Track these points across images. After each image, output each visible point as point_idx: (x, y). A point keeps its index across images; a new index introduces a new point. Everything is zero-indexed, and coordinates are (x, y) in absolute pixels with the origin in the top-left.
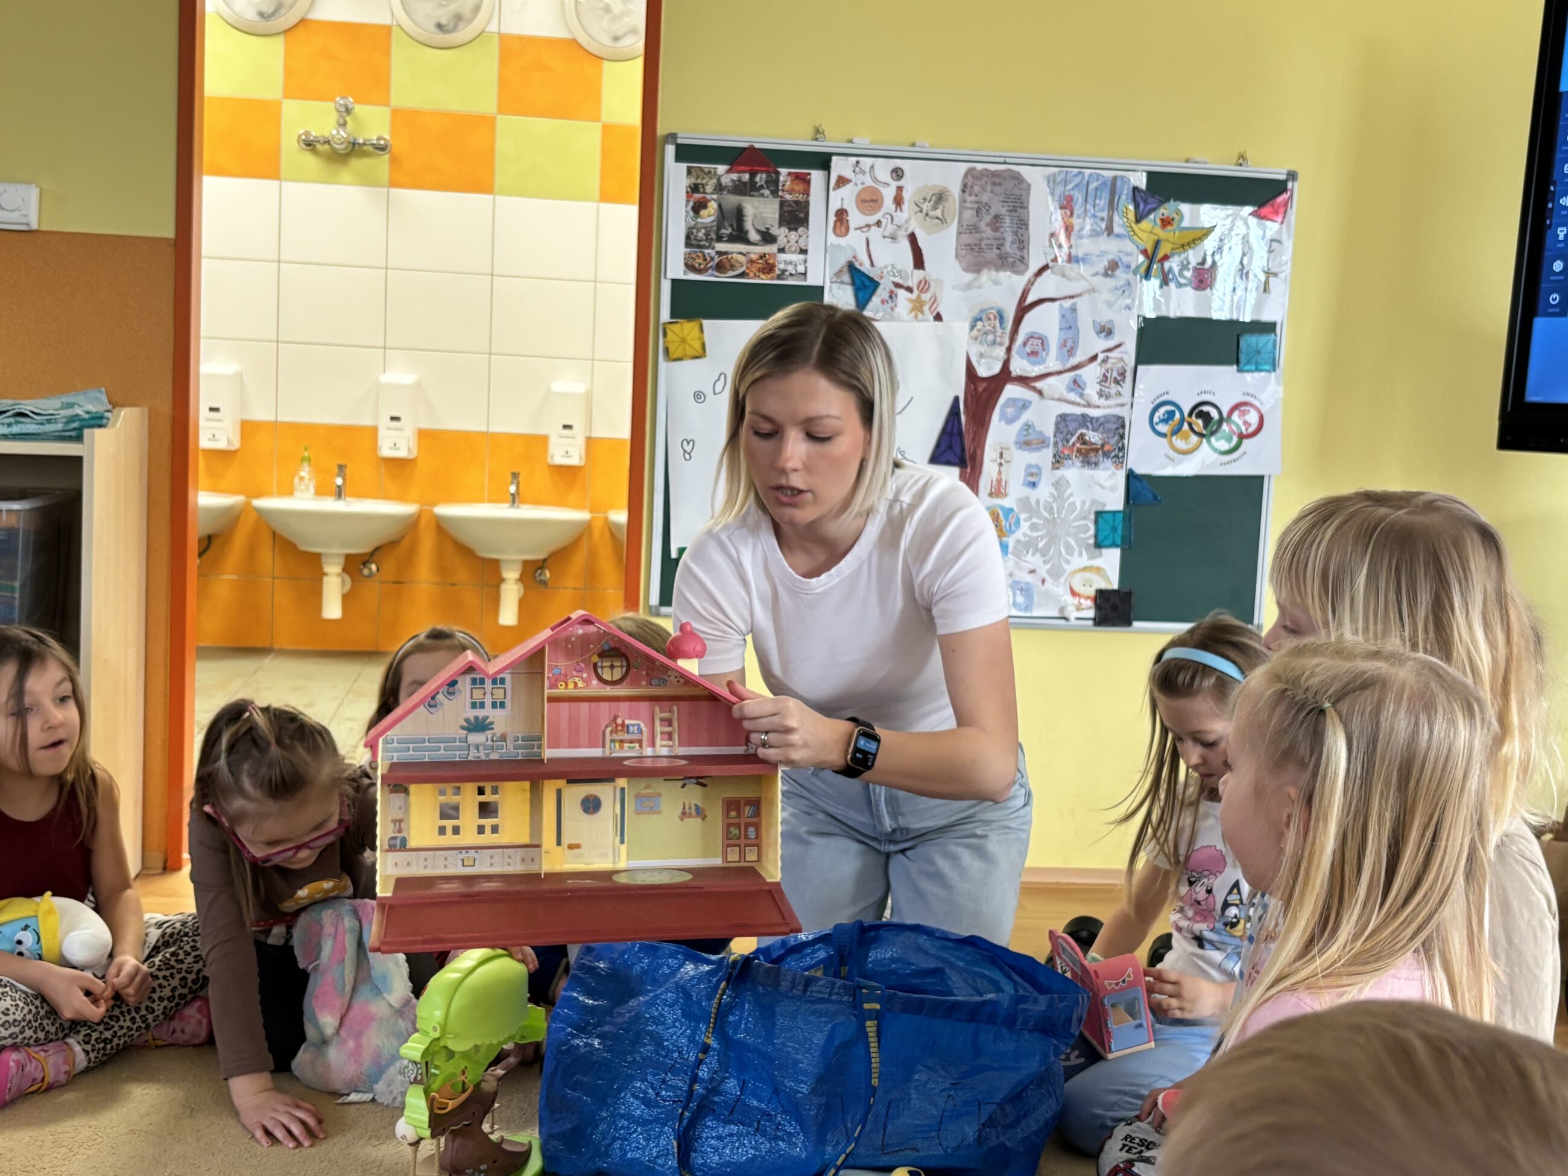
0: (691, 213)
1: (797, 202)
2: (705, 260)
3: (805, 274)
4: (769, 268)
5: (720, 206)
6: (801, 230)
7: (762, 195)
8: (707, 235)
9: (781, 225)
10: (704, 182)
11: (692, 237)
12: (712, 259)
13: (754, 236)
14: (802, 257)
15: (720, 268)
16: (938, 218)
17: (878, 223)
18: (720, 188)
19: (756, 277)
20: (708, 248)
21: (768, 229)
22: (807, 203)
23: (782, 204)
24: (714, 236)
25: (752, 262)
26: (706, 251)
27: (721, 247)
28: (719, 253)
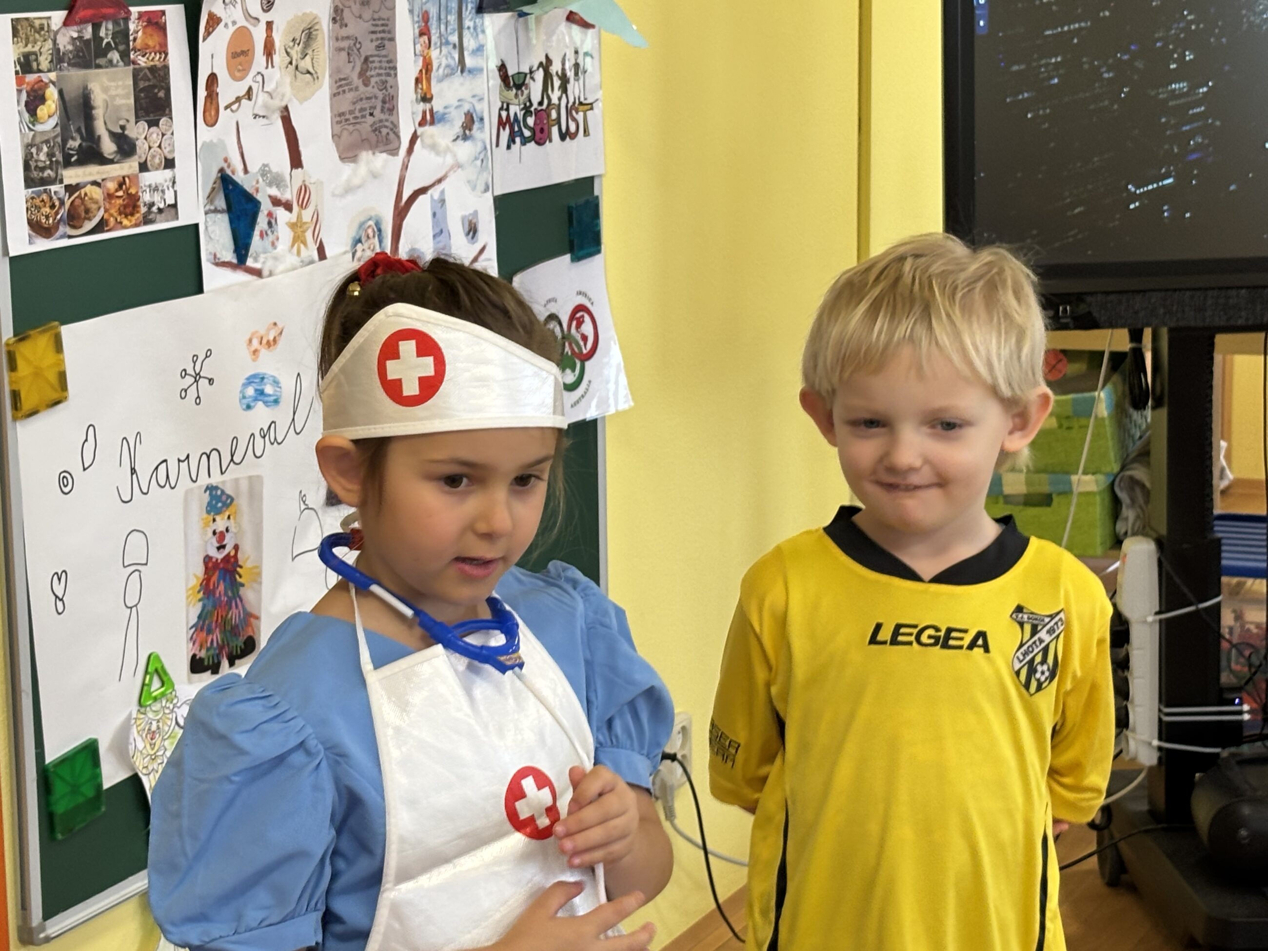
0: (26, 116)
1: (153, 69)
2: (53, 206)
3: (174, 206)
4: (130, 205)
5: (61, 93)
6: (163, 121)
7: (110, 63)
8: (50, 155)
9: (138, 119)
10: (36, 49)
11: (32, 164)
12: (62, 203)
13: (108, 147)
14: (168, 173)
15: (74, 219)
16: (308, 72)
17: (249, 94)
18: (58, 58)
19: (119, 225)
20: (52, 182)
21: (123, 128)
22: (166, 68)
23: (137, 75)
24: (59, 157)
25: (110, 196)
26: (53, 188)
27: (72, 176)
28: (71, 189)
